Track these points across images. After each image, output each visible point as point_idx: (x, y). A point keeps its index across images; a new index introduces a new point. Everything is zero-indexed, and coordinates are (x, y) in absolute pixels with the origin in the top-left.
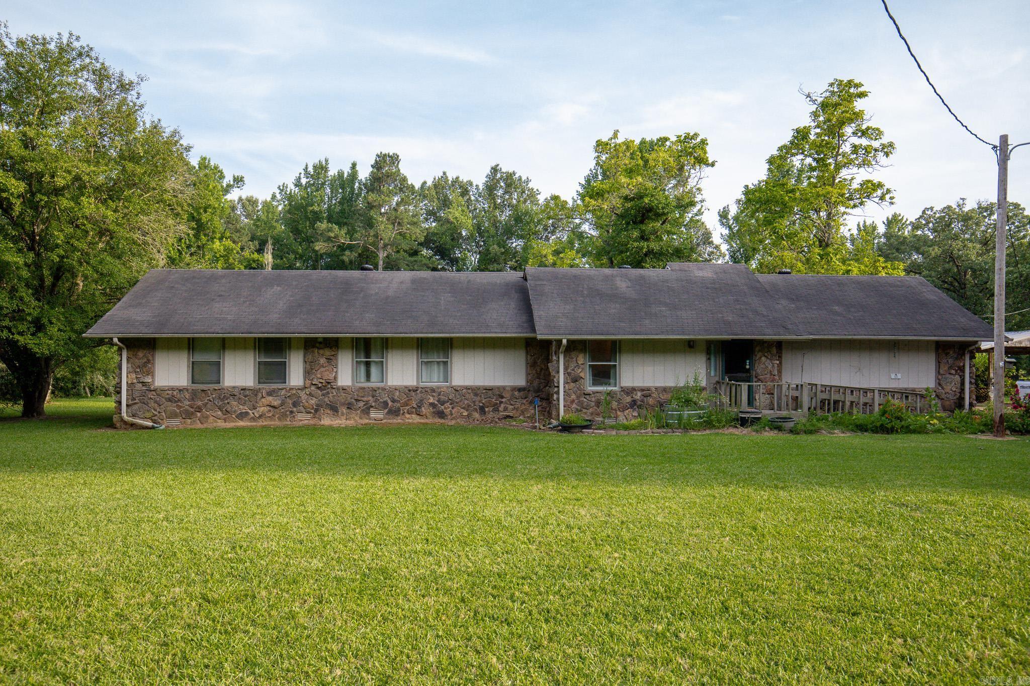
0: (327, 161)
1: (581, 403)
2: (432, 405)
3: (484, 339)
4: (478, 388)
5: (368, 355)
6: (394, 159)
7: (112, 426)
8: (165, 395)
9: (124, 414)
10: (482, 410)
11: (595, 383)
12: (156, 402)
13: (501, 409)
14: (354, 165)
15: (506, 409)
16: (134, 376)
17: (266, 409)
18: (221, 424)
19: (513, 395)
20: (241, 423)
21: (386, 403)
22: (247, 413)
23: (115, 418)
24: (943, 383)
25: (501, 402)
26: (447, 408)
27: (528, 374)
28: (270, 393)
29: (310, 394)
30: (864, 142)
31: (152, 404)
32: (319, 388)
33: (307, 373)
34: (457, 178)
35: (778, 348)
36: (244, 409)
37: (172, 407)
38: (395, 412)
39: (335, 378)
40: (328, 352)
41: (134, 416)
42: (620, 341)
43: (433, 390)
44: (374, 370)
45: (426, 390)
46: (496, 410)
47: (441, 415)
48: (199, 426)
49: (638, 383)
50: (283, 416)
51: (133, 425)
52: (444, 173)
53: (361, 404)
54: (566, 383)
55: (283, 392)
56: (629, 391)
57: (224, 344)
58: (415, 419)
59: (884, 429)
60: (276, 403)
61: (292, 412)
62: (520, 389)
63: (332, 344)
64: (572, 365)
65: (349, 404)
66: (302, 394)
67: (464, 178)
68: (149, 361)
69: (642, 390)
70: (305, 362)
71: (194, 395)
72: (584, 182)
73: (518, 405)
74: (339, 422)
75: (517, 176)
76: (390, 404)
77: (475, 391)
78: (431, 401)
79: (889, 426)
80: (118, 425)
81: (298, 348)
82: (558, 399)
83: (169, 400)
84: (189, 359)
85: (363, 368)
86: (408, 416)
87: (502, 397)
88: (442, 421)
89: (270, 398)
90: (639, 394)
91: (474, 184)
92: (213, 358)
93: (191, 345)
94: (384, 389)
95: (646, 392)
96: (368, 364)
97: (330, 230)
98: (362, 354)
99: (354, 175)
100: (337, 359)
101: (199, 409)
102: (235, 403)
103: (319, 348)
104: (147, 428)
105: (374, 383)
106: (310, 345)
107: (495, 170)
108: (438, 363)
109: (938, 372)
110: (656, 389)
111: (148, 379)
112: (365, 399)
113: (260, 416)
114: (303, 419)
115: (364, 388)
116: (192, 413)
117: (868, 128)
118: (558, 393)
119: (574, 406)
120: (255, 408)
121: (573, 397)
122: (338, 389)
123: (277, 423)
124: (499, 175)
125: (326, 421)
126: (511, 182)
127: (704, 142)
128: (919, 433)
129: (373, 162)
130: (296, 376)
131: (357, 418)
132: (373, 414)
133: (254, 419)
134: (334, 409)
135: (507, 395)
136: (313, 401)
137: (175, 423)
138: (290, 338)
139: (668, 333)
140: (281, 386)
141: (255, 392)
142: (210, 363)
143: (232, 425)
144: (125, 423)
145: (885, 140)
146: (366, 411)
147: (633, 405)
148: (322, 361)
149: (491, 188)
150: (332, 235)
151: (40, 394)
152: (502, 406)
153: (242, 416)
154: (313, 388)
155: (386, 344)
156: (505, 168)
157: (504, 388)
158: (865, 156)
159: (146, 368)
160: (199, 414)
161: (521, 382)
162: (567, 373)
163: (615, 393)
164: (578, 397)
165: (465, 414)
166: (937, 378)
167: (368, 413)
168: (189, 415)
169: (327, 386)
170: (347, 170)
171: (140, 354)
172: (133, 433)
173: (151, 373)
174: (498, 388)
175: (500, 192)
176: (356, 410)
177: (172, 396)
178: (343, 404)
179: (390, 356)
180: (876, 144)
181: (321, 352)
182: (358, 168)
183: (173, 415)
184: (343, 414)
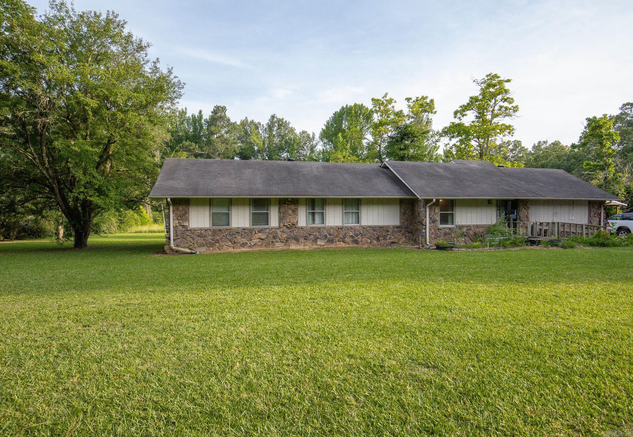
0: (186, 109)
1: (436, 234)
2: (351, 236)
3: (378, 199)
4: (375, 227)
5: (313, 209)
6: (224, 109)
7: (164, 252)
8: (196, 233)
9: (172, 245)
10: (378, 239)
11: (441, 223)
12: (191, 237)
13: (388, 238)
14: (200, 112)
15: (390, 238)
16: (177, 222)
17: (257, 240)
18: (231, 250)
19: (394, 230)
20: (243, 249)
21: (326, 236)
22: (246, 243)
23: (166, 248)
24: (592, 221)
25: (388, 234)
26: (359, 238)
27: (401, 219)
28: (260, 231)
29: (283, 232)
30: (506, 104)
31: (189, 239)
32: (288, 228)
33: (281, 219)
34: (253, 121)
36: (244, 241)
37: (201, 240)
38: (331, 241)
39: (297, 222)
40: (293, 207)
41: (177, 246)
42: (455, 200)
43: (351, 228)
44: (317, 218)
45: (348, 228)
46: (385, 239)
47: (356, 242)
48: (218, 251)
49: (464, 223)
50: (268, 245)
51: (177, 251)
52: (246, 118)
53: (312, 237)
54: (430, 223)
55: (268, 230)
56: (461, 227)
57: (230, 203)
58: (342, 245)
59: (603, 245)
60: (263, 237)
61: (273, 242)
62: (397, 227)
63: (295, 202)
64: (433, 214)
65: (305, 237)
66: (278, 231)
67: (256, 121)
68: (186, 213)
69: (467, 226)
70: (280, 212)
71: (214, 232)
73: (397, 236)
74: (300, 247)
75: (284, 120)
76: (328, 236)
77: (374, 228)
78: (351, 234)
79: (605, 243)
80: (168, 252)
81: (275, 204)
82: (426, 232)
83: (199, 236)
84: (210, 211)
85: (311, 216)
86: (338, 243)
87: (388, 232)
88: (356, 245)
89: (260, 234)
90: (465, 229)
91: (262, 124)
92: (225, 211)
93: (210, 202)
94: (324, 228)
95: (469, 227)
96: (313, 214)
97: (191, 145)
98: (310, 208)
99: (201, 117)
100: (298, 211)
101: (218, 241)
102: (239, 237)
103: (288, 205)
104: (186, 253)
105: (318, 224)
106: (282, 202)
107: (273, 117)
108: (352, 213)
109: (589, 216)
110: (473, 226)
111: (186, 224)
112: (314, 234)
113: (254, 245)
114: (279, 246)
115: (313, 228)
116: (214, 244)
117: (507, 98)
118: (425, 229)
119: (433, 236)
120: (251, 240)
121: (433, 231)
122: (299, 228)
123: (264, 248)
124: (275, 119)
125: (293, 247)
126: (282, 124)
127: (432, 101)
129: (212, 110)
130: (274, 221)
131: (310, 245)
132: (319, 242)
133: (251, 246)
134: (297, 240)
135: (391, 230)
136: (285, 236)
137: (203, 249)
138: (270, 199)
139: (481, 196)
140: (266, 227)
141: (251, 231)
142: (223, 214)
143: (238, 250)
144: (171, 249)
145: (514, 104)
146: (315, 240)
147: (463, 235)
148: (290, 212)
149: (270, 127)
150: (192, 148)
151: (86, 233)
152: (388, 236)
153: (243, 245)
154: (285, 228)
155: (324, 202)
156: (279, 116)
157: (389, 226)
158: (506, 112)
159: (184, 217)
160: (217, 244)
161: (397, 223)
162: (430, 218)
163: (453, 228)
164: (435, 231)
165: (369, 241)
166: (589, 219)
167: (316, 242)
168: (212, 245)
169: (293, 226)
170: (197, 114)
171: (181, 208)
172: (176, 257)
173: (187, 220)
174: (386, 226)
175: (275, 128)
176: (309, 240)
177: (201, 233)
178: (302, 237)
179: (327, 209)
180: (510, 106)
181: (289, 206)
182: (203, 113)
183: (202, 245)
184: (302, 243)
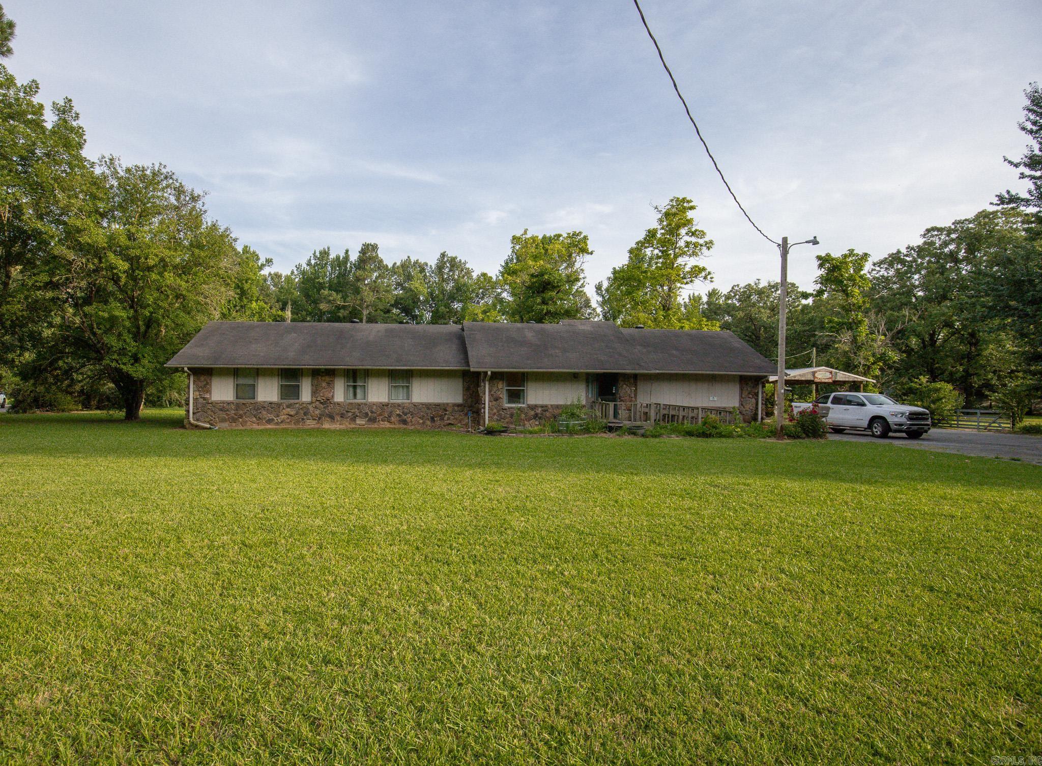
0: (328, 248)
1: (500, 415)
2: (399, 415)
3: (434, 370)
4: (430, 404)
5: (355, 381)
6: (375, 247)
7: (183, 427)
8: (218, 406)
9: (191, 419)
10: (432, 419)
11: (510, 402)
12: (212, 411)
13: (446, 418)
14: (347, 251)
15: (448, 419)
16: (198, 393)
17: (286, 417)
18: (255, 426)
19: (453, 409)
20: (269, 426)
21: (367, 414)
22: (273, 420)
23: (186, 422)
24: (744, 404)
25: (445, 414)
26: (408, 418)
27: (464, 395)
28: (288, 407)
29: (316, 407)
30: (693, 239)
31: (210, 412)
32: (321, 403)
33: (314, 393)
34: (417, 260)
35: (634, 379)
36: (271, 416)
37: (223, 415)
38: (372, 420)
39: (333, 396)
40: (327, 379)
41: (198, 420)
42: (527, 373)
43: (399, 405)
44: (359, 391)
45: (394, 405)
46: (442, 419)
47: (404, 422)
48: (241, 428)
49: (540, 402)
50: (297, 422)
51: (197, 426)
52: (409, 257)
53: (350, 414)
54: (490, 401)
55: (297, 405)
56: (533, 407)
57: (258, 373)
58: (387, 425)
59: (704, 435)
60: (292, 413)
61: (303, 419)
62: (458, 405)
63: (331, 373)
64: (495, 389)
65: (342, 414)
66: (310, 407)
67: (422, 261)
68: (207, 384)
69: (542, 406)
70: (312, 385)
71: (238, 407)
72: (503, 264)
73: (457, 416)
74: (336, 426)
75: (458, 259)
76: (370, 414)
77: (428, 406)
78: (398, 412)
79: (708, 432)
80: (187, 426)
81: (308, 376)
82: (484, 412)
83: (221, 410)
84: (234, 382)
85: (351, 389)
86: (381, 423)
87: (446, 411)
88: (405, 426)
89: (289, 409)
90: (540, 409)
91: (429, 265)
92: (250, 382)
93: (236, 373)
94: (365, 404)
95: (545, 408)
96: (355, 387)
97: (330, 295)
98: (351, 380)
99: (347, 257)
100: (334, 384)
101: (241, 417)
102: (264, 412)
103: (322, 376)
104: (206, 428)
105: (358, 401)
106: (316, 373)
107: (443, 255)
108: (403, 386)
109: (741, 396)
110: (551, 406)
111: (207, 396)
112: (352, 411)
113: (282, 422)
114: (311, 424)
115: (352, 404)
116: (236, 419)
117: (696, 231)
118: (484, 408)
119: (495, 417)
120: (278, 416)
121: (495, 411)
122: (335, 403)
123: (293, 426)
124: (446, 259)
125: (326, 426)
126: (454, 264)
127: (585, 238)
128: (729, 437)
129: (360, 249)
130: (306, 395)
131: (347, 424)
132: (358, 422)
133: (277, 424)
134: (332, 417)
135: (450, 409)
136: (318, 412)
137: (225, 425)
138: (302, 369)
139: (559, 368)
140: (296, 401)
141: (279, 405)
142: (250, 385)
143: (262, 427)
144: (192, 425)
145: (707, 239)
146: (353, 419)
147: (536, 416)
148: (324, 384)
149: (440, 268)
150: (331, 298)
151: (137, 404)
152: (446, 416)
153: (270, 421)
154: (317, 403)
155: (368, 374)
156: (451, 254)
157: (447, 404)
158: (694, 249)
159: (205, 388)
160: (240, 420)
161: (459, 400)
162: (491, 395)
163: (523, 408)
164: (498, 411)
165: (421, 421)
166: (740, 400)
167: (355, 421)
168: (234, 420)
169: (327, 402)
170: (342, 255)
171: (202, 378)
172: (197, 432)
173: (209, 391)
174: (444, 404)
175: (447, 270)
176: (347, 418)
177: (223, 407)
178: (338, 414)
179: (370, 381)
180: (701, 241)
181: (323, 378)
182: (349, 253)
183: (223, 420)
184: (338, 421)
